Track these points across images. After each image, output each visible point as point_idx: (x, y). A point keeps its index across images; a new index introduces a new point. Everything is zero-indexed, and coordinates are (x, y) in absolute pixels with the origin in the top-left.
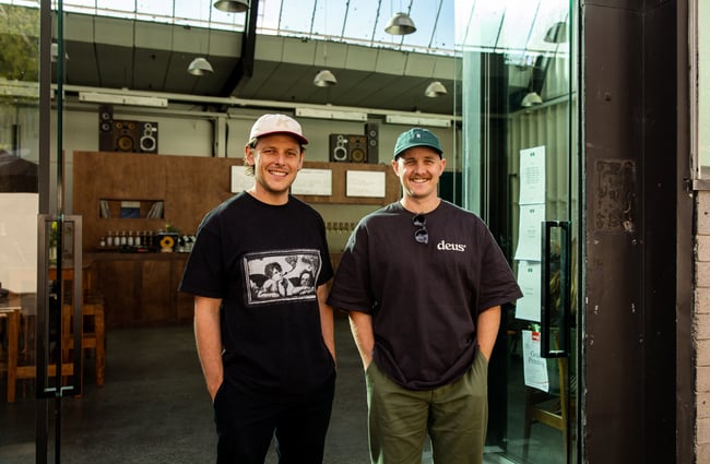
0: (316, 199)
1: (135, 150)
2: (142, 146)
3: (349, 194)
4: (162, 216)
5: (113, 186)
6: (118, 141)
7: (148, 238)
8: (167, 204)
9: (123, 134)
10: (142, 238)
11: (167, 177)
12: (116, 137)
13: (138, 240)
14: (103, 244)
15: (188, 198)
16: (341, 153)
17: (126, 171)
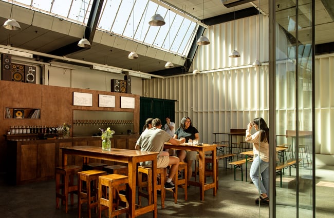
0: (109, 109)
1: (24, 81)
2: (27, 79)
3: (122, 107)
4: (40, 117)
5: (13, 100)
6: (13, 75)
7: (34, 129)
8: (42, 111)
9: (16, 71)
10: (31, 129)
11: (42, 97)
12: (12, 73)
13: (29, 131)
14: (9, 133)
15: (52, 107)
16: (117, 87)
17: (20, 92)
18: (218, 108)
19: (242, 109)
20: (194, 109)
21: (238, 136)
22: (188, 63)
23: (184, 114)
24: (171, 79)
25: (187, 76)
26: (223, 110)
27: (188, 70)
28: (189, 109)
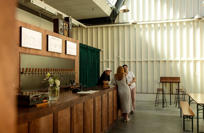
3: (67, 53)
16: (61, 30)
18: (147, 57)
19: (172, 58)
20: (120, 58)
21: (167, 83)
22: (115, 14)
23: (110, 63)
24: (99, 29)
25: (113, 26)
26: (152, 60)
27: (114, 20)
28: (115, 58)
